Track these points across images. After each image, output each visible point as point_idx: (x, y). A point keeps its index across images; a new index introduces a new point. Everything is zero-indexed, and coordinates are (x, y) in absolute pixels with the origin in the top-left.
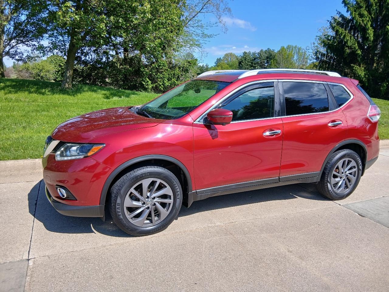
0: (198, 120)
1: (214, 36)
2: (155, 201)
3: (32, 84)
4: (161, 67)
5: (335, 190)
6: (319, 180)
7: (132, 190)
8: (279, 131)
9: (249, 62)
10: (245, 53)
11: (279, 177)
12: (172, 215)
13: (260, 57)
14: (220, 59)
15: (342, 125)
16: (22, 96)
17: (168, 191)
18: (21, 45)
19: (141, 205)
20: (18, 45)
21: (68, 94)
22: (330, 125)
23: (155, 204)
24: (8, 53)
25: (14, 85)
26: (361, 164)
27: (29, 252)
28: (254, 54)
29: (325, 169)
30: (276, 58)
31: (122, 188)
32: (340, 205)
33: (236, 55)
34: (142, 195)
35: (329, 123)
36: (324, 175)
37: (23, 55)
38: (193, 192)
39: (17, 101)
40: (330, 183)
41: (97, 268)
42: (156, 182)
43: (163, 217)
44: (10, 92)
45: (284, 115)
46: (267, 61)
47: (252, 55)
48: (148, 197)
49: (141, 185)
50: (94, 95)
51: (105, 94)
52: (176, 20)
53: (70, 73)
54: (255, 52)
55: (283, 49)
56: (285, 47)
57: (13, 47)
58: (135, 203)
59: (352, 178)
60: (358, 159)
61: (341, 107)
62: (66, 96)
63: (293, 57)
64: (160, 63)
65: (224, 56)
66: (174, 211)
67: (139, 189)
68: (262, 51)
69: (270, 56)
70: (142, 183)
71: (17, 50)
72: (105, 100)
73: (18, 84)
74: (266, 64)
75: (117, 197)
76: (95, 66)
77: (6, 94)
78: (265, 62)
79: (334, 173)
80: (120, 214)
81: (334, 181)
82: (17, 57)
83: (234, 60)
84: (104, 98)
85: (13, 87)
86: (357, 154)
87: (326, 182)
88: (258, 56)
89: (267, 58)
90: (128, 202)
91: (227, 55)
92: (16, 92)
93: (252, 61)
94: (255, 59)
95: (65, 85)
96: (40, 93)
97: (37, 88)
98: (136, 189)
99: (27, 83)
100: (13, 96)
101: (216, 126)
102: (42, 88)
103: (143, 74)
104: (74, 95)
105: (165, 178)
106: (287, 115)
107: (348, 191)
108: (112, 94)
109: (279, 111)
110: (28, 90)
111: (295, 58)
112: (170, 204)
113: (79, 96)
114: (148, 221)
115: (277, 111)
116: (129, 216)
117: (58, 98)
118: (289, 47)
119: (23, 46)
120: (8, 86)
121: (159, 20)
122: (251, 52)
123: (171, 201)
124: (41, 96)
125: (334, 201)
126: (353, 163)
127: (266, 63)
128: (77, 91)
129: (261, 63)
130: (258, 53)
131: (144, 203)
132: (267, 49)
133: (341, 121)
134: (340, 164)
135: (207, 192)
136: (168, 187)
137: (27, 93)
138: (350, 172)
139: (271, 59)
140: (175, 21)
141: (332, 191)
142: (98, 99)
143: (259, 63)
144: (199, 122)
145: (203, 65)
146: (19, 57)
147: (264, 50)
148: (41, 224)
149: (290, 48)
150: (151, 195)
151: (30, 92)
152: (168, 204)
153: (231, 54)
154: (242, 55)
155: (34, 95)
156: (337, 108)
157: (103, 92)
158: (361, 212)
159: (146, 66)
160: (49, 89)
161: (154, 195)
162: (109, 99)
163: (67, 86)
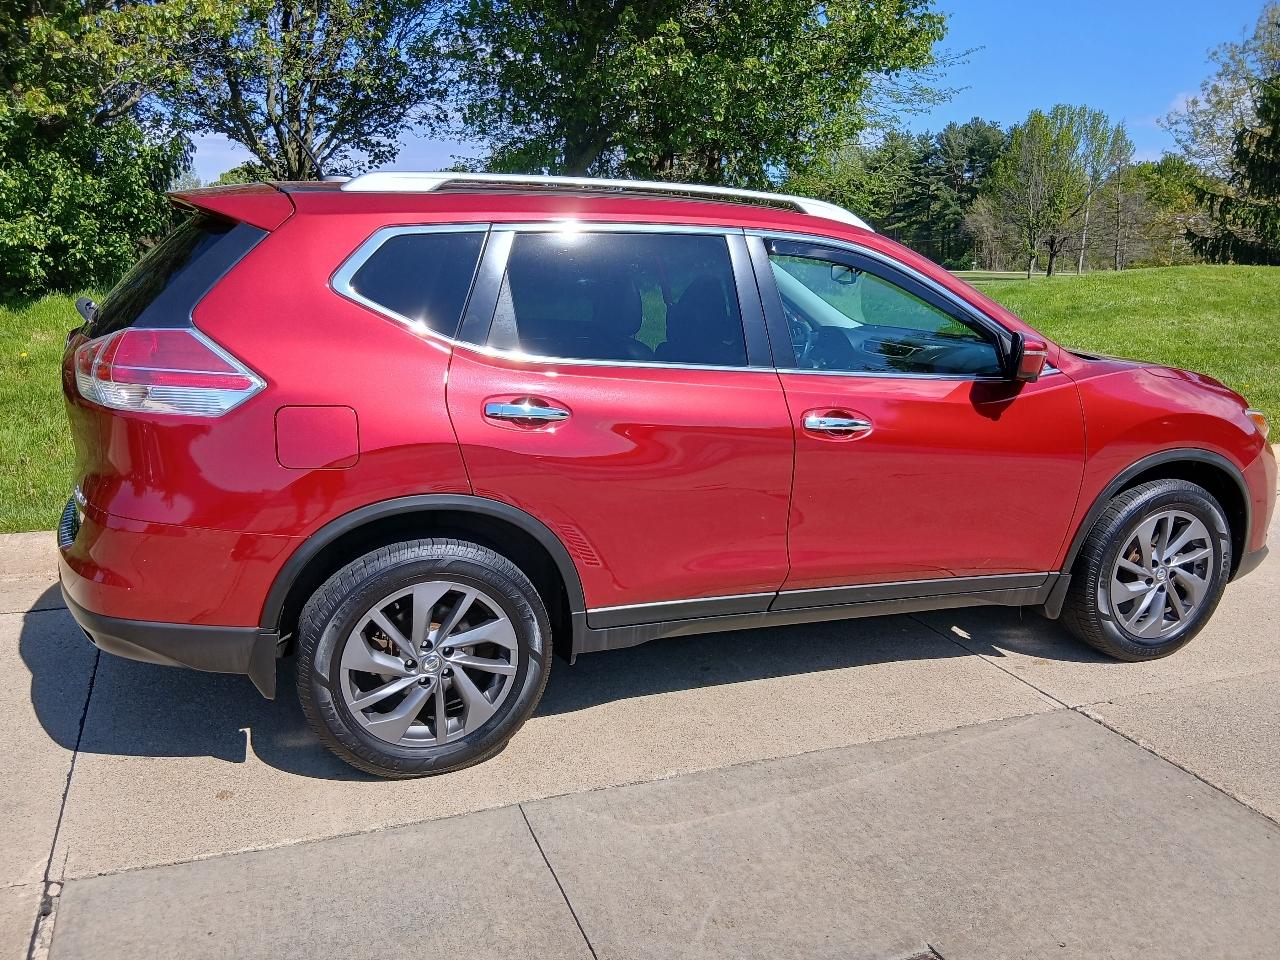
9: (905, 169)
10: (891, 137)
13: (945, 150)
28: (924, 139)
46: (972, 161)
47: (916, 144)
54: (928, 132)
55: (1036, 118)
56: (1045, 113)
63: (1074, 149)
68: (951, 127)
69: (983, 145)
74: (967, 175)
78: (962, 165)
88: (937, 145)
89: (971, 151)
93: (915, 165)
94: (926, 158)
111: (1080, 152)
118: (1057, 112)
122: (915, 133)
127: (968, 171)
129: (950, 170)
130: (940, 138)
132: (968, 121)
139: (985, 155)
143: (943, 170)
147: (960, 124)
149: (1063, 115)
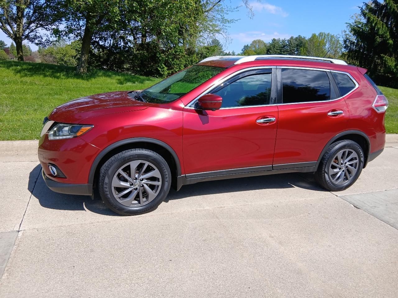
0: (189, 105)
1: (235, 21)
2: (143, 183)
3: (48, 68)
4: (178, 53)
5: (333, 181)
6: (316, 170)
7: (120, 171)
8: (273, 119)
9: (278, 50)
10: (274, 40)
11: (272, 165)
12: (160, 197)
13: (290, 45)
14: (248, 46)
15: (343, 114)
16: (38, 79)
17: (156, 173)
18: (40, 29)
19: (129, 185)
20: (37, 29)
21: (83, 78)
22: (330, 114)
23: (143, 186)
24: (27, 37)
25: (30, 69)
26: (362, 155)
27: (21, 224)
28: (283, 41)
29: (323, 159)
30: (307, 45)
31: (109, 168)
32: (337, 196)
33: (265, 42)
34: (130, 176)
35: (329, 112)
36: (321, 165)
37: (42, 39)
38: (182, 175)
39: (31, 84)
40: (328, 174)
41: (80, 242)
42: (144, 164)
43: (151, 199)
44: (26, 75)
45: (281, 103)
46: (297, 48)
47: (281, 42)
48: (136, 179)
49: (129, 166)
50: (108, 80)
51: (119, 80)
52: (191, 3)
53: (85, 57)
54: (285, 39)
55: (314, 36)
56: (317, 34)
57: (32, 31)
58: (123, 184)
59: (353, 170)
60: (360, 151)
61: (344, 97)
62: (79, 81)
63: (325, 45)
64: (177, 49)
65: (251, 43)
66: (162, 194)
67: (127, 170)
68: (292, 38)
69: (301, 44)
70: (130, 165)
71: (36, 34)
72: (119, 85)
73: (34, 68)
75: (104, 177)
76: (112, 51)
77: (21, 77)
78: (294, 50)
79: (333, 163)
80: (108, 193)
81: (332, 171)
82: (36, 41)
83: (262, 47)
84: (118, 83)
85: (29, 70)
86: (358, 145)
87: (323, 172)
88: (288, 43)
89: (297, 45)
90: (116, 182)
91: (254, 42)
92: (31, 75)
93: (281, 49)
94: (284, 47)
95: (80, 70)
96: (55, 77)
97: (53, 72)
98: (124, 170)
99: (42, 67)
100: (28, 79)
101: (208, 111)
102: (58, 71)
103: (159, 60)
104: (88, 80)
105: (154, 161)
106: (284, 103)
107: (347, 183)
108: (126, 79)
109: (275, 98)
110: (43, 74)
111: (326, 47)
112: (158, 186)
113: (93, 80)
114: (136, 202)
115: (274, 98)
116: (117, 195)
117: (72, 82)
118: (321, 34)
119: (42, 30)
120: (24, 70)
121: (173, 4)
122: (281, 39)
123: (160, 183)
124: (56, 80)
125: (331, 192)
126: (354, 155)
127: (296, 51)
128: (91, 75)
129: (291, 51)
130: (288, 41)
131: (132, 184)
132: (297, 36)
133: (342, 110)
134: (339, 154)
135: (197, 176)
136: (157, 170)
137: (42, 76)
138: (351, 163)
139: (301, 47)
140: (191, 5)
141: (329, 181)
142: (112, 84)
143: (289, 50)
144: (190, 106)
145: (229, 52)
146: (38, 41)
147: (295, 37)
148: (37, 200)
149: (322, 35)
150: (139, 176)
151: (45, 76)
152: (156, 186)
153: (259, 41)
154: (271, 42)
155: (49, 79)
156: (339, 97)
157: (118, 77)
158: (356, 204)
159: (163, 52)
160: (65, 73)
161: (142, 177)
162: (122, 84)
163: (82, 70)
